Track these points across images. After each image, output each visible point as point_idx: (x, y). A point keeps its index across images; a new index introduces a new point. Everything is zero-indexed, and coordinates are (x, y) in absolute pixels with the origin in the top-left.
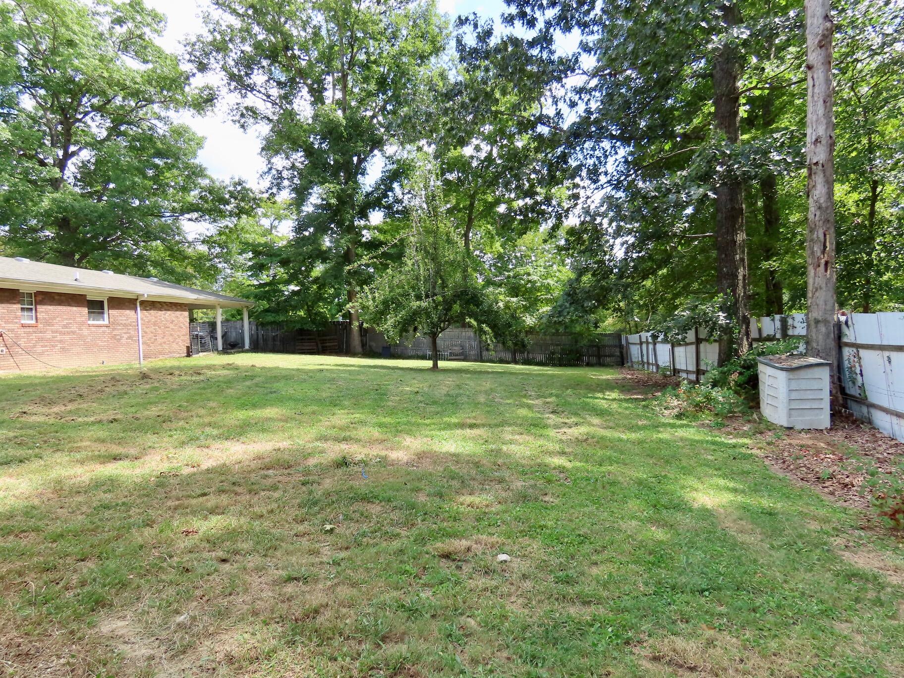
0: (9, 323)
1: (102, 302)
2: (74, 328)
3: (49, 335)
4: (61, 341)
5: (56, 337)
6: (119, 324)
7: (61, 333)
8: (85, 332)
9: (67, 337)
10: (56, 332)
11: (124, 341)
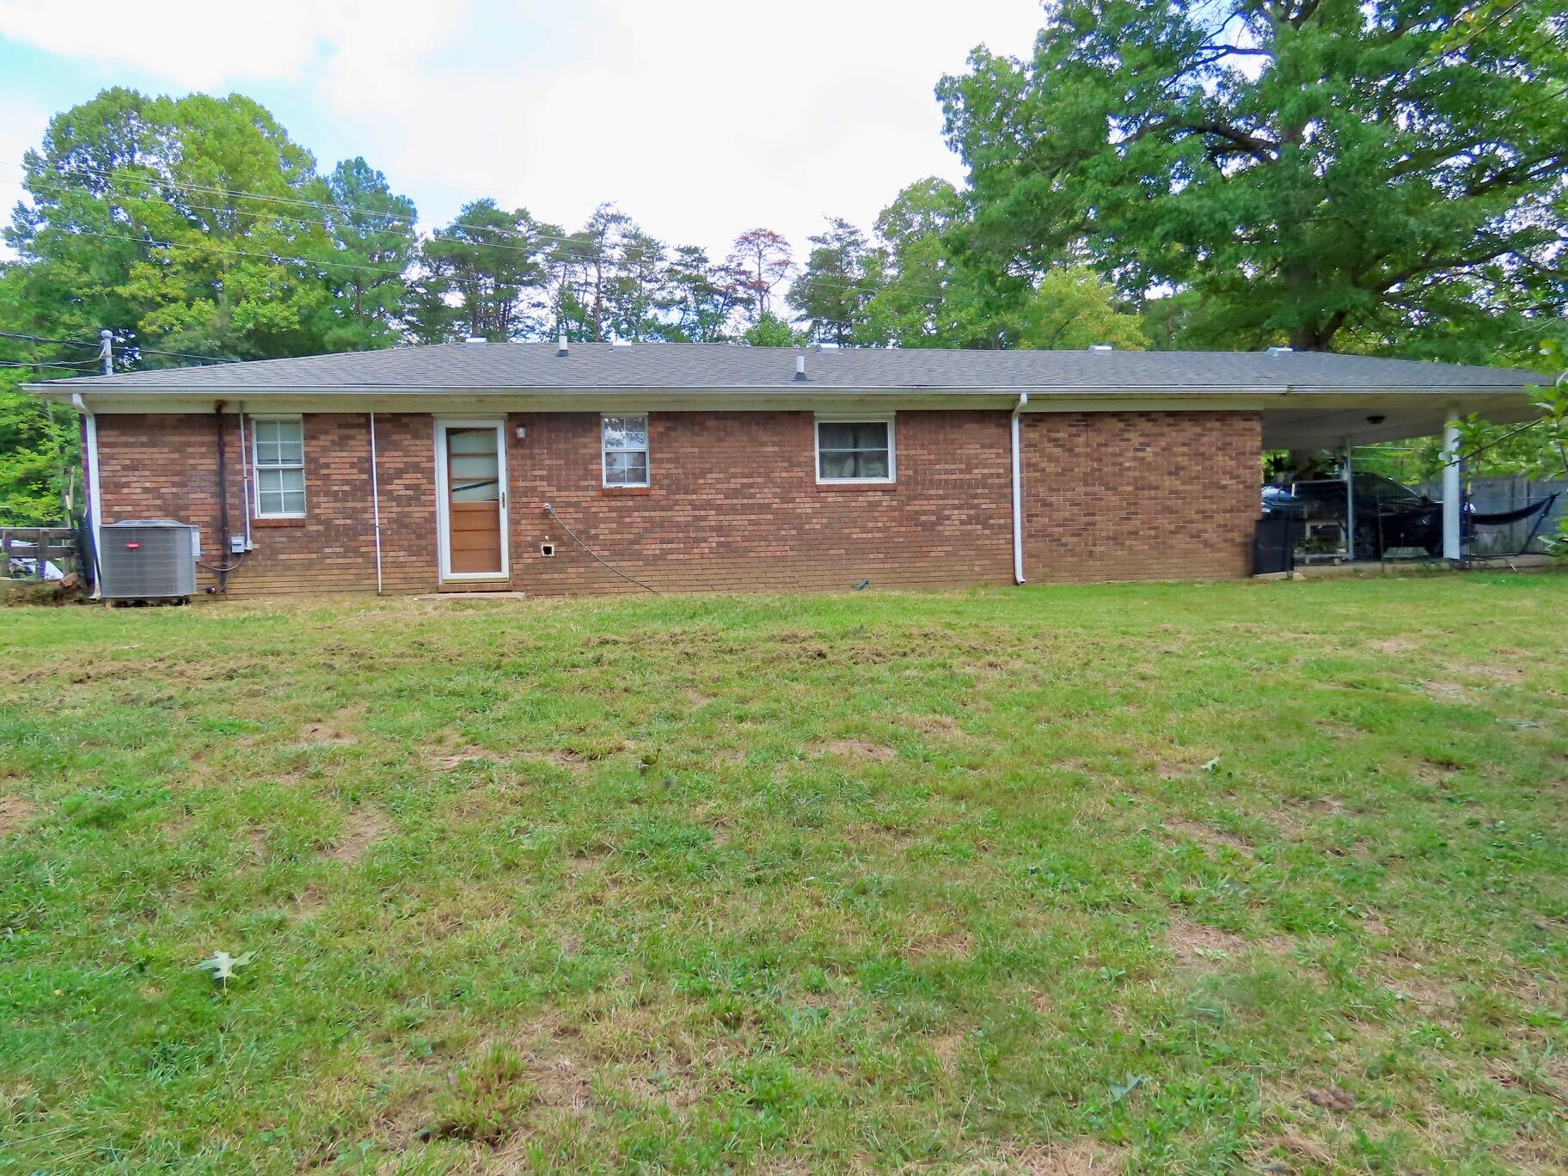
0: (567, 488)
1: (882, 427)
2: (766, 495)
3: (682, 515)
4: (718, 529)
5: (704, 518)
6: (933, 484)
7: (719, 509)
8: (805, 506)
9: (739, 520)
10: (708, 505)
11: (950, 529)
